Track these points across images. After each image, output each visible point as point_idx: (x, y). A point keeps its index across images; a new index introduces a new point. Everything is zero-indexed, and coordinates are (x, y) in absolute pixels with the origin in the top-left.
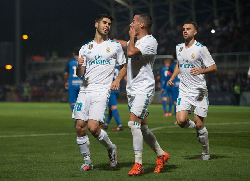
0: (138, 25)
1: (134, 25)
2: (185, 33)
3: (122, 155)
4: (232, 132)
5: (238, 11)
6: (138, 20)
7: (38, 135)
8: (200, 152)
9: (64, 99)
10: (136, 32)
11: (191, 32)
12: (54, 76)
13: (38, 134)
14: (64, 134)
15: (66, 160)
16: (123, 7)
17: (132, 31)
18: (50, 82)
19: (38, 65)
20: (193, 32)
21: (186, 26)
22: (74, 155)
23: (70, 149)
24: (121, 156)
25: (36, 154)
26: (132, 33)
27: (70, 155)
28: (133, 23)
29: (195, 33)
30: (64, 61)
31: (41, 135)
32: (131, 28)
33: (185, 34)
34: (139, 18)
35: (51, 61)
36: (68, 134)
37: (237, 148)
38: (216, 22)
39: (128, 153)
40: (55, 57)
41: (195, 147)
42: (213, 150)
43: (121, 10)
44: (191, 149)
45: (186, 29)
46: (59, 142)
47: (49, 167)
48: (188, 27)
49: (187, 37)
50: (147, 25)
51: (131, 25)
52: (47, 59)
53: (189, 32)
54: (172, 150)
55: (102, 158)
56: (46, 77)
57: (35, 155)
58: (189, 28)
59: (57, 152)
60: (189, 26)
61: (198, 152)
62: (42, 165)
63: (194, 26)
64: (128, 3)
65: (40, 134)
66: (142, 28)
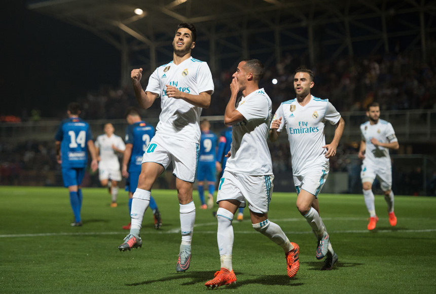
0: (244, 76)
1: (238, 75)
2: (298, 85)
3: (136, 267)
4: (301, 233)
5: (312, 52)
6: (243, 69)
7: (10, 236)
8: (254, 261)
9: (49, 181)
10: (241, 86)
11: (306, 85)
12: (35, 147)
13: (8, 234)
14: (48, 234)
15: (51, 274)
16: (140, 43)
17: (234, 84)
18: (29, 156)
19: (10, 130)
20: (309, 84)
21: (300, 75)
22: (64, 266)
23: (58, 258)
24: (134, 268)
25: (5, 265)
26: (234, 87)
27: (58, 267)
28: (237, 72)
29: (312, 86)
30: (51, 123)
31: (14, 236)
32: (233, 79)
33: (298, 87)
34: (245, 66)
35: (30, 124)
36: (54, 234)
37: (309, 256)
38: (280, 67)
39: (145, 264)
40: (36, 117)
41: (245, 254)
42: (272, 259)
43: (136, 48)
44: (240, 257)
45: (299, 80)
46: (40, 247)
47: (25, 285)
48: (302, 77)
49: (301, 92)
50: (256, 75)
51: (234, 75)
52: (24, 120)
53: (303, 84)
54: (211, 259)
55: (107, 272)
56: (22, 148)
57: (3, 266)
58: (303, 79)
59: (38, 262)
60: (304, 75)
61: (250, 262)
62: (14, 281)
63: (311, 75)
64: (148, 37)
65: (11, 234)
66: (249, 80)
